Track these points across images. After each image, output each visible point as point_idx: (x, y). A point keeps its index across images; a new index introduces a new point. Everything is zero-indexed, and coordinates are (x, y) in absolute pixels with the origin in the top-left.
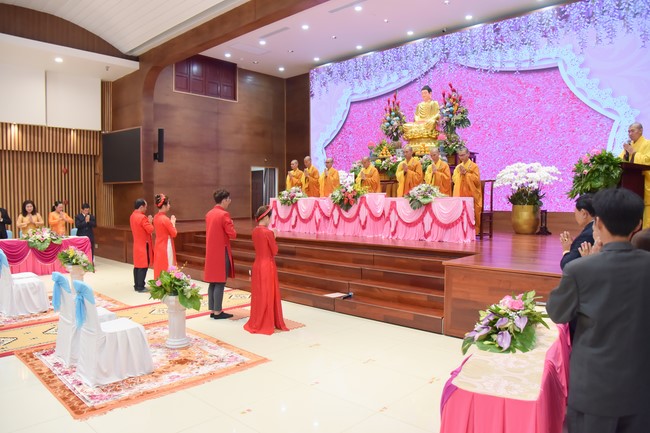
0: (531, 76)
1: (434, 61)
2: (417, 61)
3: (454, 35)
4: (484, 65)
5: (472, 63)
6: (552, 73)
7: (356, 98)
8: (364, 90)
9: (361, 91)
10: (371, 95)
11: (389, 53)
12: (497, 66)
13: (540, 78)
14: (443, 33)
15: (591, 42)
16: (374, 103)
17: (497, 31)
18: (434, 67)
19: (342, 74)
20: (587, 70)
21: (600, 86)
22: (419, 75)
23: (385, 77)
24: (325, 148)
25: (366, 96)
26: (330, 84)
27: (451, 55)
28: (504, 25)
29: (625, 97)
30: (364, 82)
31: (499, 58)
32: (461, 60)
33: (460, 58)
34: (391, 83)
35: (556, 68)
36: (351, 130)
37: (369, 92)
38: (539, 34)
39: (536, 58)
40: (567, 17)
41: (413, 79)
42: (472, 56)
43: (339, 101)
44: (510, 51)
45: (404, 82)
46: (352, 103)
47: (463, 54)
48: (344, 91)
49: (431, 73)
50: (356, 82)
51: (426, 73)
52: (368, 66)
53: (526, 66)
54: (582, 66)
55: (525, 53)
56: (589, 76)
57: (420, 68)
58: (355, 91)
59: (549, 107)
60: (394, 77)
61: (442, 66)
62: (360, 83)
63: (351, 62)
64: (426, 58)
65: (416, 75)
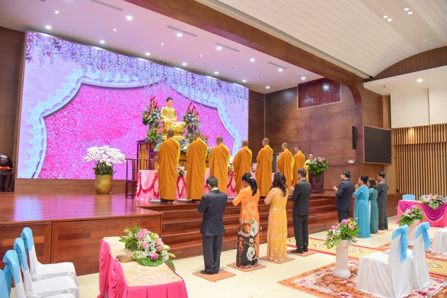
0: (207, 109)
1: (157, 79)
2: (145, 74)
3: (170, 68)
4: (186, 95)
5: (180, 90)
6: (215, 111)
7: (86, 81)
8: (98, 77)
9: (93, 77)
10: (105, 84)
11: (123, 58)
12: (192, 97)
13: (210, 111)
14: (164, 64)
15: (229, 102)
16: (107, 92)
17: (193, 78)
18: (157, 83)
19: (73, 54)
20: (227, 114)
21: (231, 123)
22: (146, 84)
23: (118, 75)
24: (45, 118)
25: (98, 83)
26: (57, 58)
27: (169, 80)
28: (197, 77)
29: (238, 130)
30: (97, 70)
31: (193, 93)
32: (174, 86)
33: (173, 85)
34: (124, 82)
35: (217, 109)
36: (81, 107)
37: (102, 81)
38: (211, 90)
39: (210, 101)
40: (221, 86)
41: (142, 85)
42: (180, 87)
43: (67, 77)
44: (199, 92)
45: (134, 84)
46: (83, 84)
47: (176, 83)
48: (74, 70)
49: (155, 86)
50: (89, 68)
51: (151, 85)
52: (103, 60)
53: (205, 103)
54: (226, 111)
55: (205, 96)
56: (228, 117)
57: (147, 79)
58: (87, 75)
59: (214, 127)
60: (127, 78)
61: (162, 84)
62: (94, 71)
63: (85, 49)
64: (152, 75)
65: (144, 83)
